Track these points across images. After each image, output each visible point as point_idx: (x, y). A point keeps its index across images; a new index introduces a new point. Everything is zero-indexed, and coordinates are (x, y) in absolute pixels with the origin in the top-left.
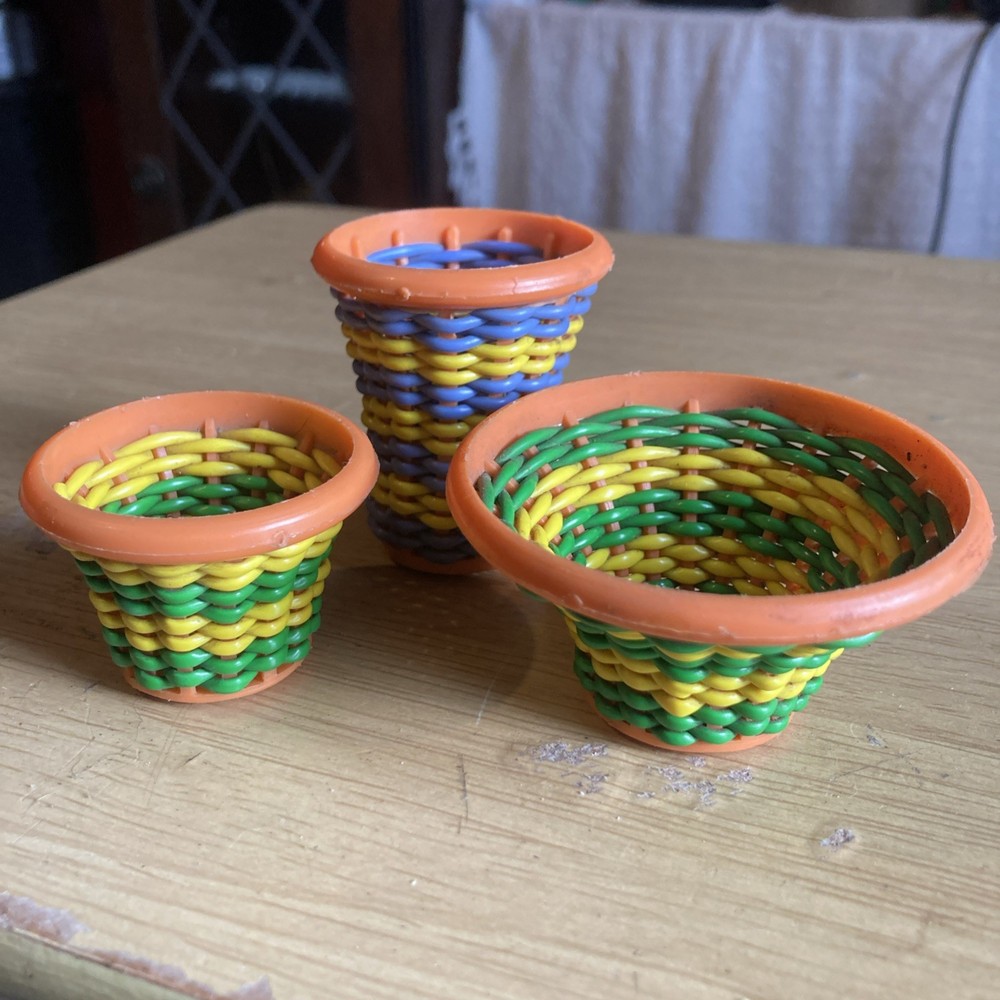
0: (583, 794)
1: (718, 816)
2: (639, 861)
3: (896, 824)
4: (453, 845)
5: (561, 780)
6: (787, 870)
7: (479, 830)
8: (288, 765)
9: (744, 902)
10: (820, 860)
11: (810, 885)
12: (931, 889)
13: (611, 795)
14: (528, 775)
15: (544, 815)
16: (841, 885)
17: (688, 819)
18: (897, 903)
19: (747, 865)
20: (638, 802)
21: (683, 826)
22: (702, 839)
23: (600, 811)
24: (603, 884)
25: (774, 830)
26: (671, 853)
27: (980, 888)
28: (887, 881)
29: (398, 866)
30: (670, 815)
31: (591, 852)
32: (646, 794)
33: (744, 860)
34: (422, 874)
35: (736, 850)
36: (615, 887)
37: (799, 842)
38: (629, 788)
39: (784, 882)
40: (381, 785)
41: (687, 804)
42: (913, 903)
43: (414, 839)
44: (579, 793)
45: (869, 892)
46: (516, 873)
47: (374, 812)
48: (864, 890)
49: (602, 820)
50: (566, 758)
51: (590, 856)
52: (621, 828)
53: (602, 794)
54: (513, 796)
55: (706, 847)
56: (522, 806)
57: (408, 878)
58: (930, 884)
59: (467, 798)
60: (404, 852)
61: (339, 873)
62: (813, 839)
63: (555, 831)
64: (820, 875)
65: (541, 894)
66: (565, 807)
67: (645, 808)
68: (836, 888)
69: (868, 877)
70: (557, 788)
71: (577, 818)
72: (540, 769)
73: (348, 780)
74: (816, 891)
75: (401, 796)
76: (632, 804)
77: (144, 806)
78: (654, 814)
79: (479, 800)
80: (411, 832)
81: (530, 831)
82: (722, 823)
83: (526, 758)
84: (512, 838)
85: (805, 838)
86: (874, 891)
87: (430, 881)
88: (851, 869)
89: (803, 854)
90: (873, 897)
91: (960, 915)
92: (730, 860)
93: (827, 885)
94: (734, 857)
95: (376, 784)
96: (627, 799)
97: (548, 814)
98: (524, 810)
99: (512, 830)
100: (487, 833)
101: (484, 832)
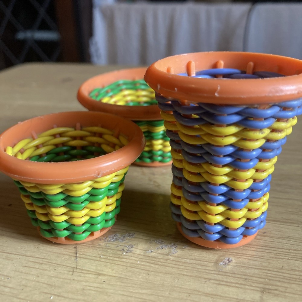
0: (124, 253)
1: (178, 257)
2: (147, 279)
3: (248, 254)
4: (70, 280)
5: (116, 249)
6: (207, 277)
7: (81, 273)
8: (4, 253)
9: (190, 292)
10: (220, 271)
11: (216, 282)
12: (264, 278)
13: (136, 253)
14: (103, 248)
15: (109, 264)
16: (229, 280)
17: (166, 260)
18: (251, 286)
19: (190, 276)
20: (147, 254)
21: (165, 263)
22: (172, 267)
23: (131, 260)
24: (132, 290)
25: (201, 261)
26: (160, 274)
27: (282, 276)
28: (246, 277)
29: (46, 291)
30: (159, 259)
31: (128, 277)
32: (150, 251)
33: (189, 274)
34: (56, 294)
35: (186, 270)
36: (137, 291)
37: (211, 264)
38: (143, 249)
39: (206, 282)
40: (42, 257)
41: (166, 253)
42: (257, 285)
43: (54, 279)
44: (123, 253)
45: (240, 282)
46: (96, 289)
47: (38, 269)
48: (237, 282)
49: (132, 263)
50: (118, 240)
51: (127, 279)
52: (140, 266)
53: (132, 253)
54: (96, 257)
55: (174, 270)
56: (100, 261)
57: (49, 296)
58: (263, 276)
59: (77, 260)
60: (49, 285)
61: (20, 297)
62: (216, 263)
63: (113, 270)
64: (220, 277)
65: (106, 297)
66: (117, 259)
67: (150, 257)
68: (227, 282)
69: (239, 276)
70: (114, 252)
71: (122, 263)
72: (107, 245)
73: (29, 256)
74: (219, 284)
75: (50, 261)
76: (144, 256)
78: (153, 259)
79: (82, 260)
80: (52, 276)
81: (102, 271)
82: (181, 260)
83: (102, 241)
84: (94, 274)
85: (213, 263)
86: (241, 281)
87: (59, 296)
88: (232, 273)
89: (213, 269)
90: (241, 284)
91: (276, 288)
92: (184, 275)
93: (223, 281)
94: (185, 273)
95: (40, 257)
96: (142, 254)
97: (110, 263)
98: (100, 262)
99: (95, 271)
100: (85, 273)
101: (83, 273)
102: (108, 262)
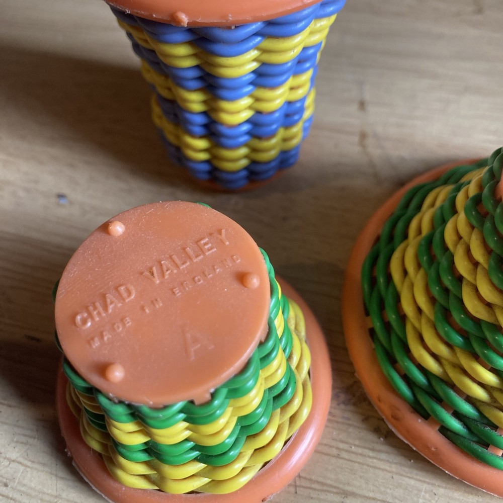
7: (311, 488)
54: (331, 447)
56: (338, 456)
63: (367, 481)
77: (54, 493)
84: (337, 493)
97: (359, 463)
98: (341, 461)
99: (335, 484)
100: (318, 490)
101: (315, 489)
102: (354, 459)
